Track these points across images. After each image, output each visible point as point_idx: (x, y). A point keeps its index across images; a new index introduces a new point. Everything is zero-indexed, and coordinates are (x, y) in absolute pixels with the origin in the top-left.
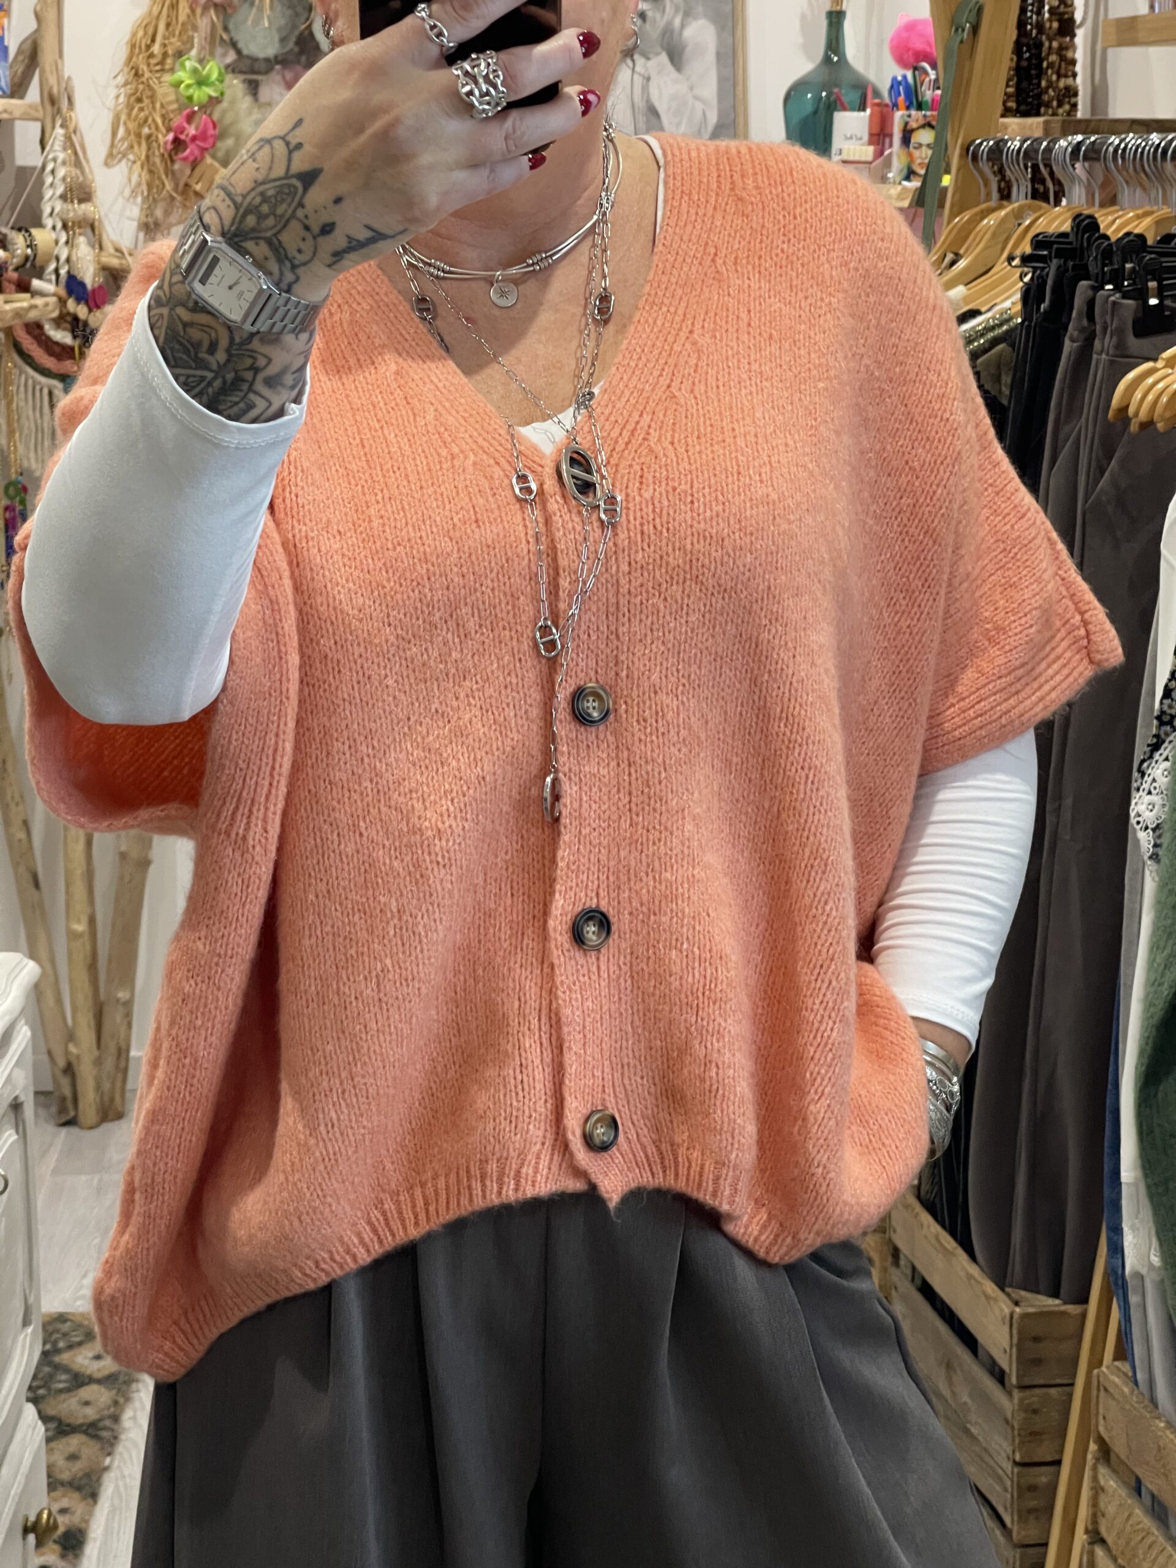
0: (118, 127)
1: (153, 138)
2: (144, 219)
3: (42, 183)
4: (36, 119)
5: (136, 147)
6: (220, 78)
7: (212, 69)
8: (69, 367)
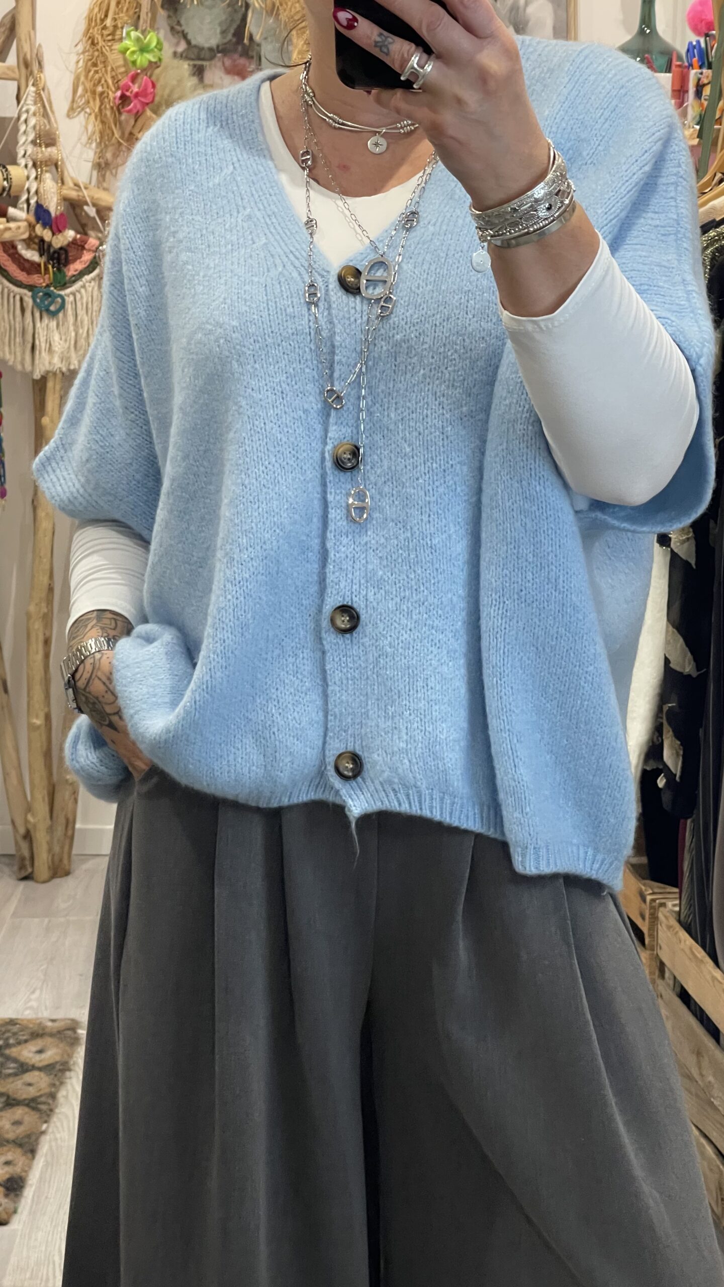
0: (78, 87)
1: (106, 94)
2: (98, 161)
3: (18, 130)
4: (13, 79)
5: (91, 103)
6: (158, 47)
7: (152, 38)
8: (37, 279)
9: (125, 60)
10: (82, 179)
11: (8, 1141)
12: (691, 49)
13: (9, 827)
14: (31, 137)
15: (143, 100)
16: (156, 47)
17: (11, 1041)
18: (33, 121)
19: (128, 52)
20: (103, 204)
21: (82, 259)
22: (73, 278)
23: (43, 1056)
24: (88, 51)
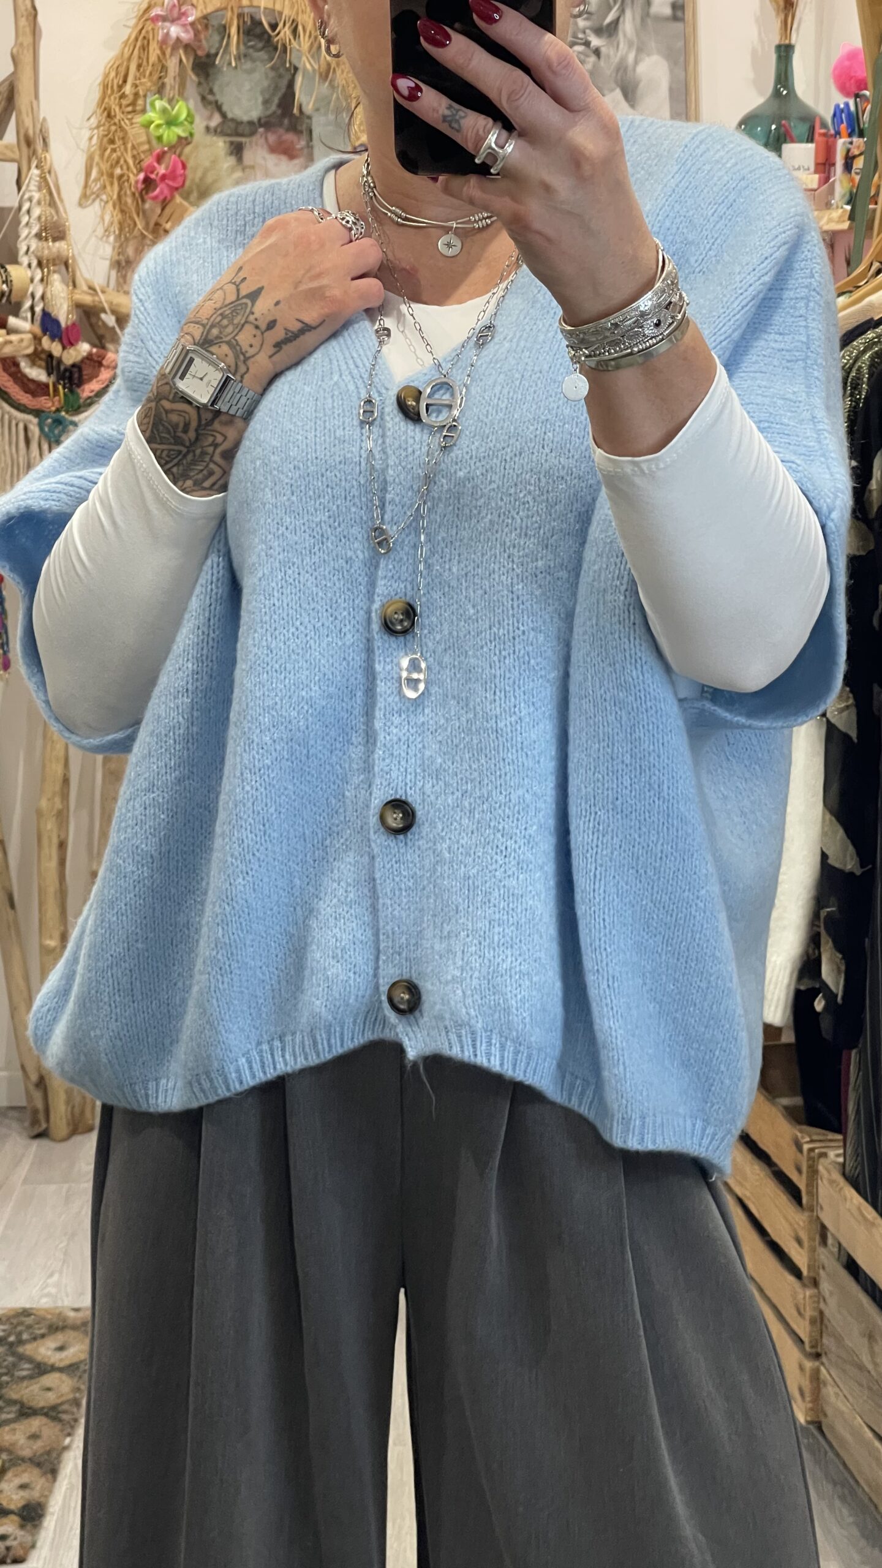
0: (92, 167)
1: (125, 178)
2: (117, 258)
3: (19, 223)
4: (12, 160)
5: (108, 188)
6: (189, 119)
7: (181, 109)
8: (45, 403)
9: (148, 134)
10: (98, 281)
11: (23, 1460)
12: (837, 113)
13: (20, 1073)
14: (35, 230)
15: (171, 183)
16: (186, 119)
17: (25, 1336)
18: (37, 212)
19: (152, 126)
20: (124, 310)
21: (99, 379)
22: (89, 401)
23: (64, 1354)
24: (104, 125)
